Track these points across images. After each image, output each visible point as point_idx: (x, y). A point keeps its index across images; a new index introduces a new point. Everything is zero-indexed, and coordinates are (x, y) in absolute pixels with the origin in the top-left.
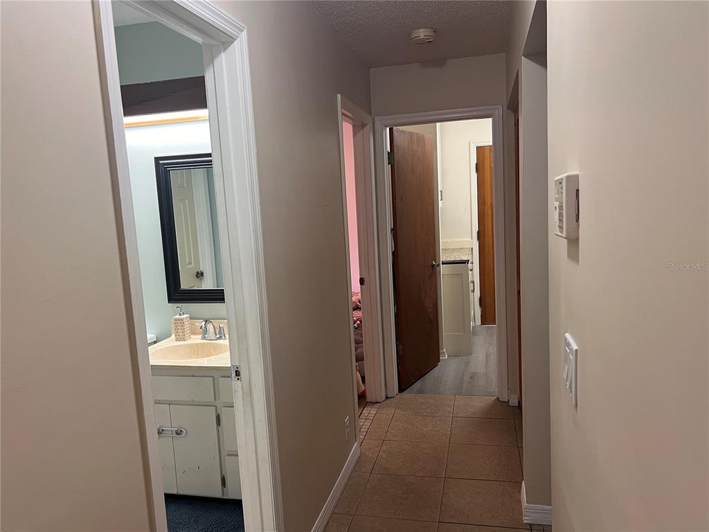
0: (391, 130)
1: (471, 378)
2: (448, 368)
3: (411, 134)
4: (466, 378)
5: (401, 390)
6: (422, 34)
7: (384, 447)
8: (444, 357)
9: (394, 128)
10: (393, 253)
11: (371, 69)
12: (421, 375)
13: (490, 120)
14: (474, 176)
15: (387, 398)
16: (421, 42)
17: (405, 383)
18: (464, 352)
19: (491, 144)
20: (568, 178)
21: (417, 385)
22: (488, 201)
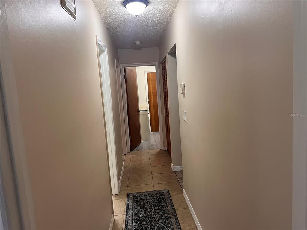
0: (125, 68)
1: (152, 146)
2: (144, 144)
3: (130, 69)
4: (150, 146)
5: (131, 151)
6: (137, 43)
7: (131, 163)
8: (142, 142)
9: (126, 68)
10: (127, 106)
11: (118, 50)
12: (136, 147)
13: (155, 66)
14: (146, 82)
15: (127, 153)
16: (137, 45)
17: (132, 149)
18: (148, 140)
19: (155, 72)
20: (183, 84)
21: (136, 149)
22: (151, 91)
